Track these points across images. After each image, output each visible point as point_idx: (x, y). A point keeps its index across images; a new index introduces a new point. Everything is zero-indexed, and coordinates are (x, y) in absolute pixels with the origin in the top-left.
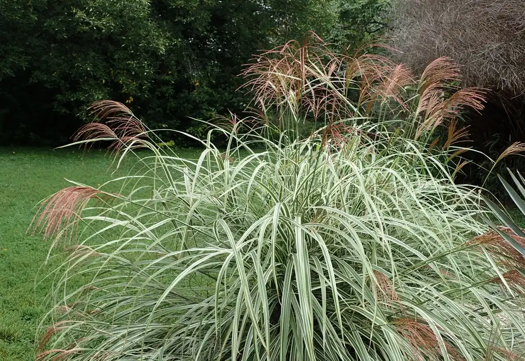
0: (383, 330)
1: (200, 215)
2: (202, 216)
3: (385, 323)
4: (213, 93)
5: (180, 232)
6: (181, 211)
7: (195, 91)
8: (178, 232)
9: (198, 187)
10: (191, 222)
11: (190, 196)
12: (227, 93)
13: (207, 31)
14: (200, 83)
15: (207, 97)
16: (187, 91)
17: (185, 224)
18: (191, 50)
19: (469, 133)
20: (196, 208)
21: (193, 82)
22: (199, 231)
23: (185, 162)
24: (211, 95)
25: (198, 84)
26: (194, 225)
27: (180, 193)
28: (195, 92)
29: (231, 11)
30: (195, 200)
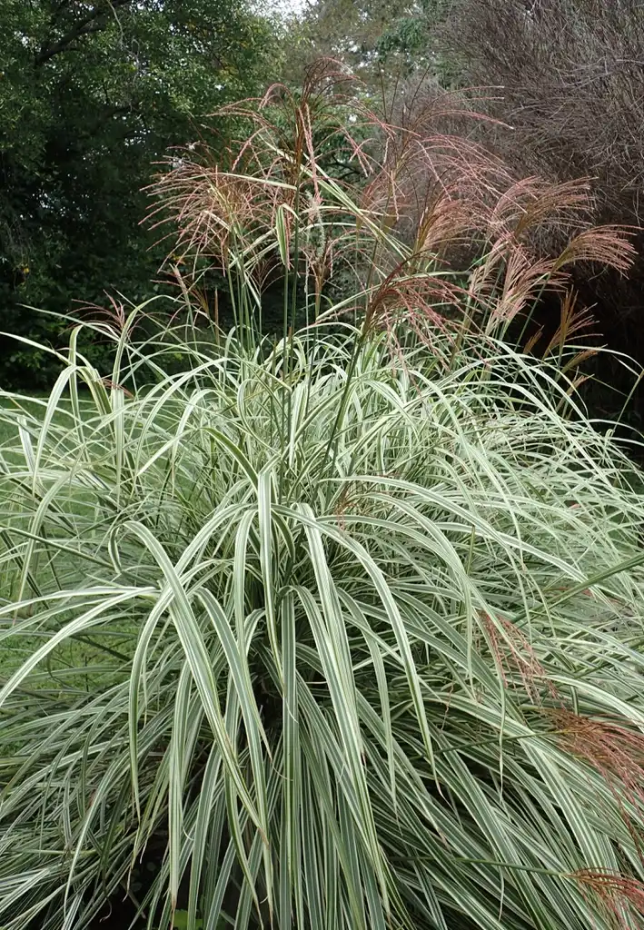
0: (523, 747)
1: (61, 514)
2: (66, 516)
3: (532, 733)
4: (59, 287)
5: (20, 554)
6: (17, 509)
7: (23, 284)
8: (16, 555)
9: (53, 455)
10: (42, 532)
11: (34, 475)
12: (84, 289)
13: (41, 170)
14: (32, 269)
15: (47, 295)
16: (7, 285)
17: (29, 537)
18: (11, 208)
19: (594, 319)
20: (53, 501)
21: (18, 266)
22: (63, 550)
23: (18, 401)
24: (54, 292)
25: (28, 270)
26: (50, 536)
27: (13, 471)
28: (23, 286)
29: (84, 133)
30: (49, 484)
